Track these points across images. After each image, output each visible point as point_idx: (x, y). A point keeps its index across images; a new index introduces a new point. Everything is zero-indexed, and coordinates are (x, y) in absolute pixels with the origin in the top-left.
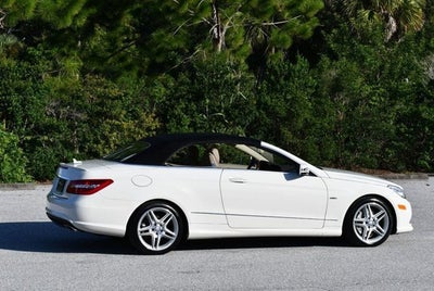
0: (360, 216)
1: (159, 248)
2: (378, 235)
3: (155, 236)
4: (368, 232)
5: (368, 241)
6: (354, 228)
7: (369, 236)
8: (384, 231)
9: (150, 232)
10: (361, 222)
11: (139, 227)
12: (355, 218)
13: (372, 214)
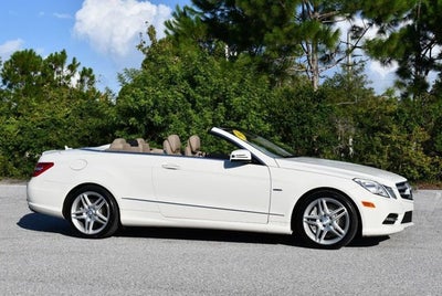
0: (314, 212)
1: (91, 232)
2: (337, 236)
3: (89, 220)
4: (322, 231)
5: (323, 242)
6: (305, 225)
7: (323, 236)
8: (343, 232)
9: (85, 216)
10: (315, 220)
11: (73, 210)
12: (306, 215)
13: (328, 211)
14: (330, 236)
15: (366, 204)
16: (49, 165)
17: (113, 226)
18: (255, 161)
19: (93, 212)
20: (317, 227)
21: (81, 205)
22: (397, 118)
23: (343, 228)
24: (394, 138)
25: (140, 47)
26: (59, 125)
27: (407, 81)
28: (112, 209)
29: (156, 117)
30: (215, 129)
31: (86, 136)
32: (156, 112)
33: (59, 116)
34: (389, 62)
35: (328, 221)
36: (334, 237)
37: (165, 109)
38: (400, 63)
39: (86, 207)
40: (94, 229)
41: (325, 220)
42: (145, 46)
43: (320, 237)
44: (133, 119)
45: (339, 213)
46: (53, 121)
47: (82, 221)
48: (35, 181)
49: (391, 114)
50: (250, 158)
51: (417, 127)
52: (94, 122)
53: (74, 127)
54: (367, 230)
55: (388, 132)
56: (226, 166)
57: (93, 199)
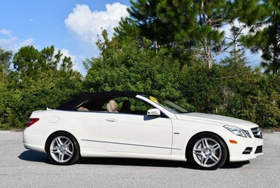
0: (200, 147)
1: (62, 161)
2: (214, 162)
3: (61, 154)
4: (205, 159)
5: (205, 165)
6: (194, 155)
7: (206, 162)
8: (218, 159)
9: (58, 151)
10: (200, 152)
11: (51, 148)
12: (195, 149)
13: (208, 146)
14: (210, 161)
15: (232, 142)
16: (36, 120)
17: (76, 158)
18: (163, 115)
19: (63, 149)
20: (202, 156)
21: (56, 144)
22: (261, 86)
23: (218, 157)
24: (259, 99)
25: (97, 43)
26: (47, 94)
27: (268, 62)
28: (75, 147)
29: (107, 87)
30: (138, 96)
31: (64, 101)
32: (107, 84)
33: (47, 88)
34: (257, 50)
35: (208, 152)
36: (212, 162)
37: (112, 82)
38: (263, 51)
39: (59, 145)
40: (64, 159)
41: (206, 152)
42: (101, 43)
43: (203, 162)
44: (92, 89)
45: (215, 147)
46: (43, 91)
47: (57, 154)
48: (28, 130)
49: (257, 84)
50: (159, 114)
51: (274, 92)
52: (69, 91)
53: (57, 95)
54: (233, 158)
55: (256, 95)
56: (145, 119)
57: (63, 140)
